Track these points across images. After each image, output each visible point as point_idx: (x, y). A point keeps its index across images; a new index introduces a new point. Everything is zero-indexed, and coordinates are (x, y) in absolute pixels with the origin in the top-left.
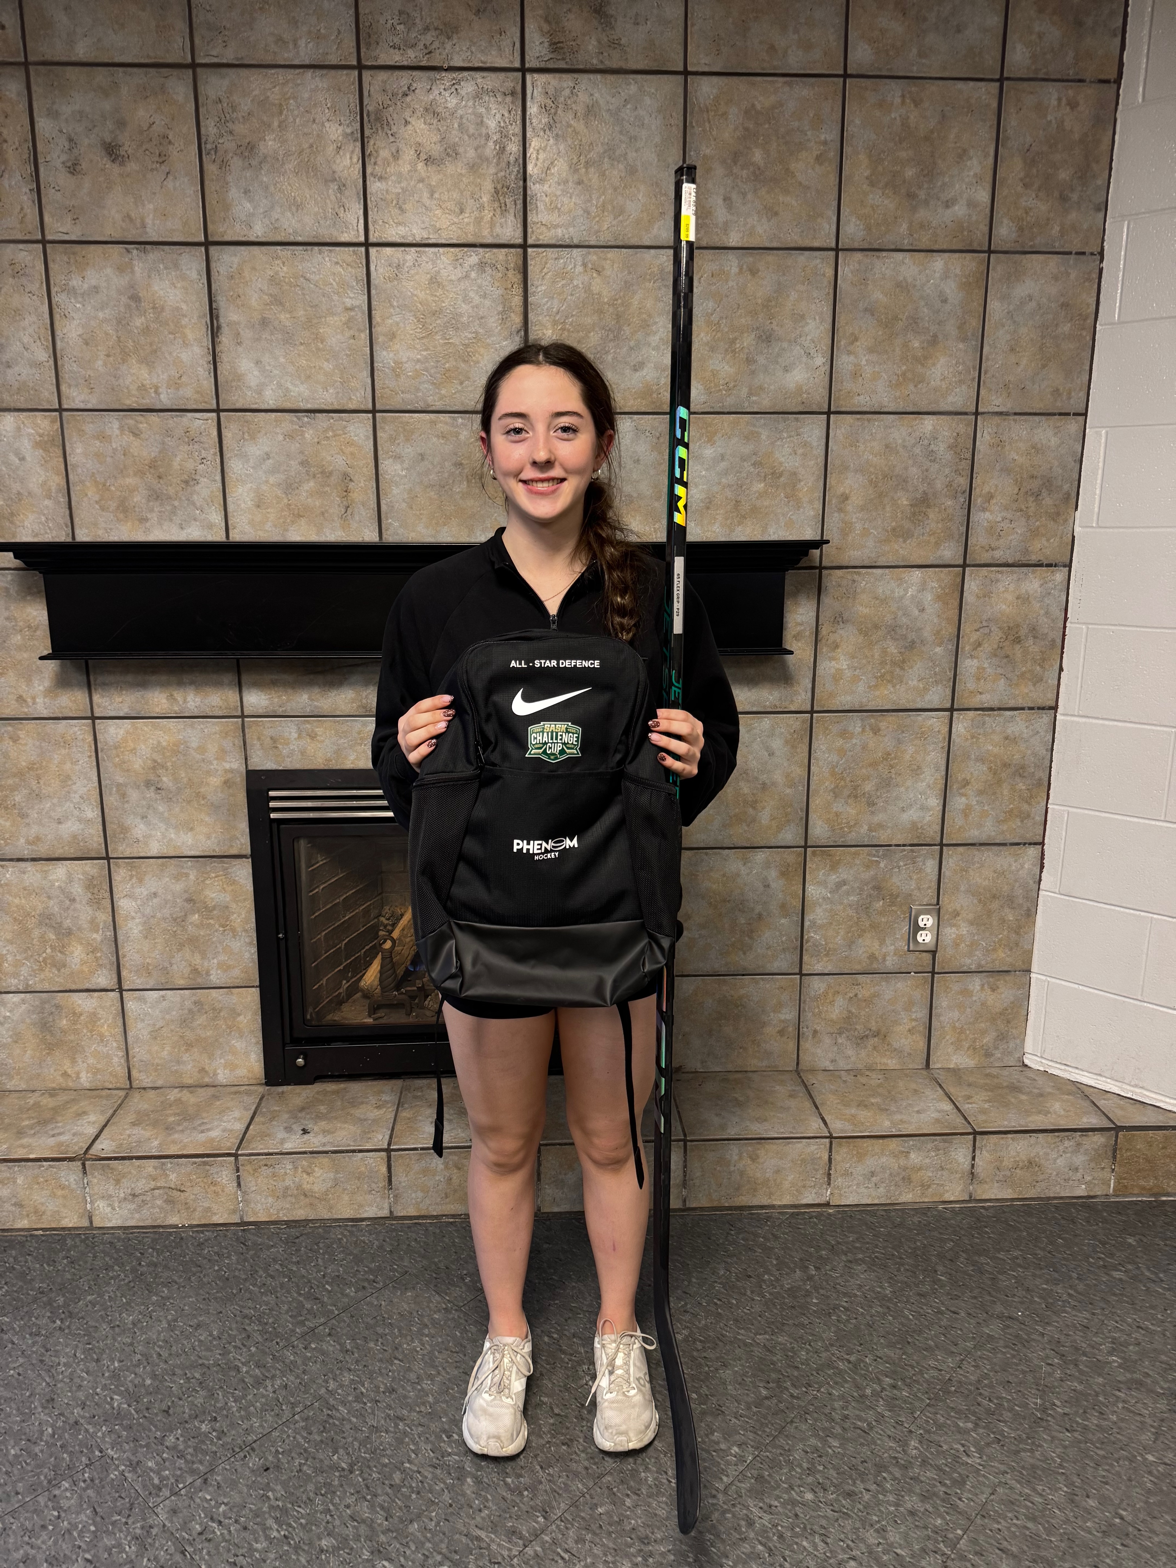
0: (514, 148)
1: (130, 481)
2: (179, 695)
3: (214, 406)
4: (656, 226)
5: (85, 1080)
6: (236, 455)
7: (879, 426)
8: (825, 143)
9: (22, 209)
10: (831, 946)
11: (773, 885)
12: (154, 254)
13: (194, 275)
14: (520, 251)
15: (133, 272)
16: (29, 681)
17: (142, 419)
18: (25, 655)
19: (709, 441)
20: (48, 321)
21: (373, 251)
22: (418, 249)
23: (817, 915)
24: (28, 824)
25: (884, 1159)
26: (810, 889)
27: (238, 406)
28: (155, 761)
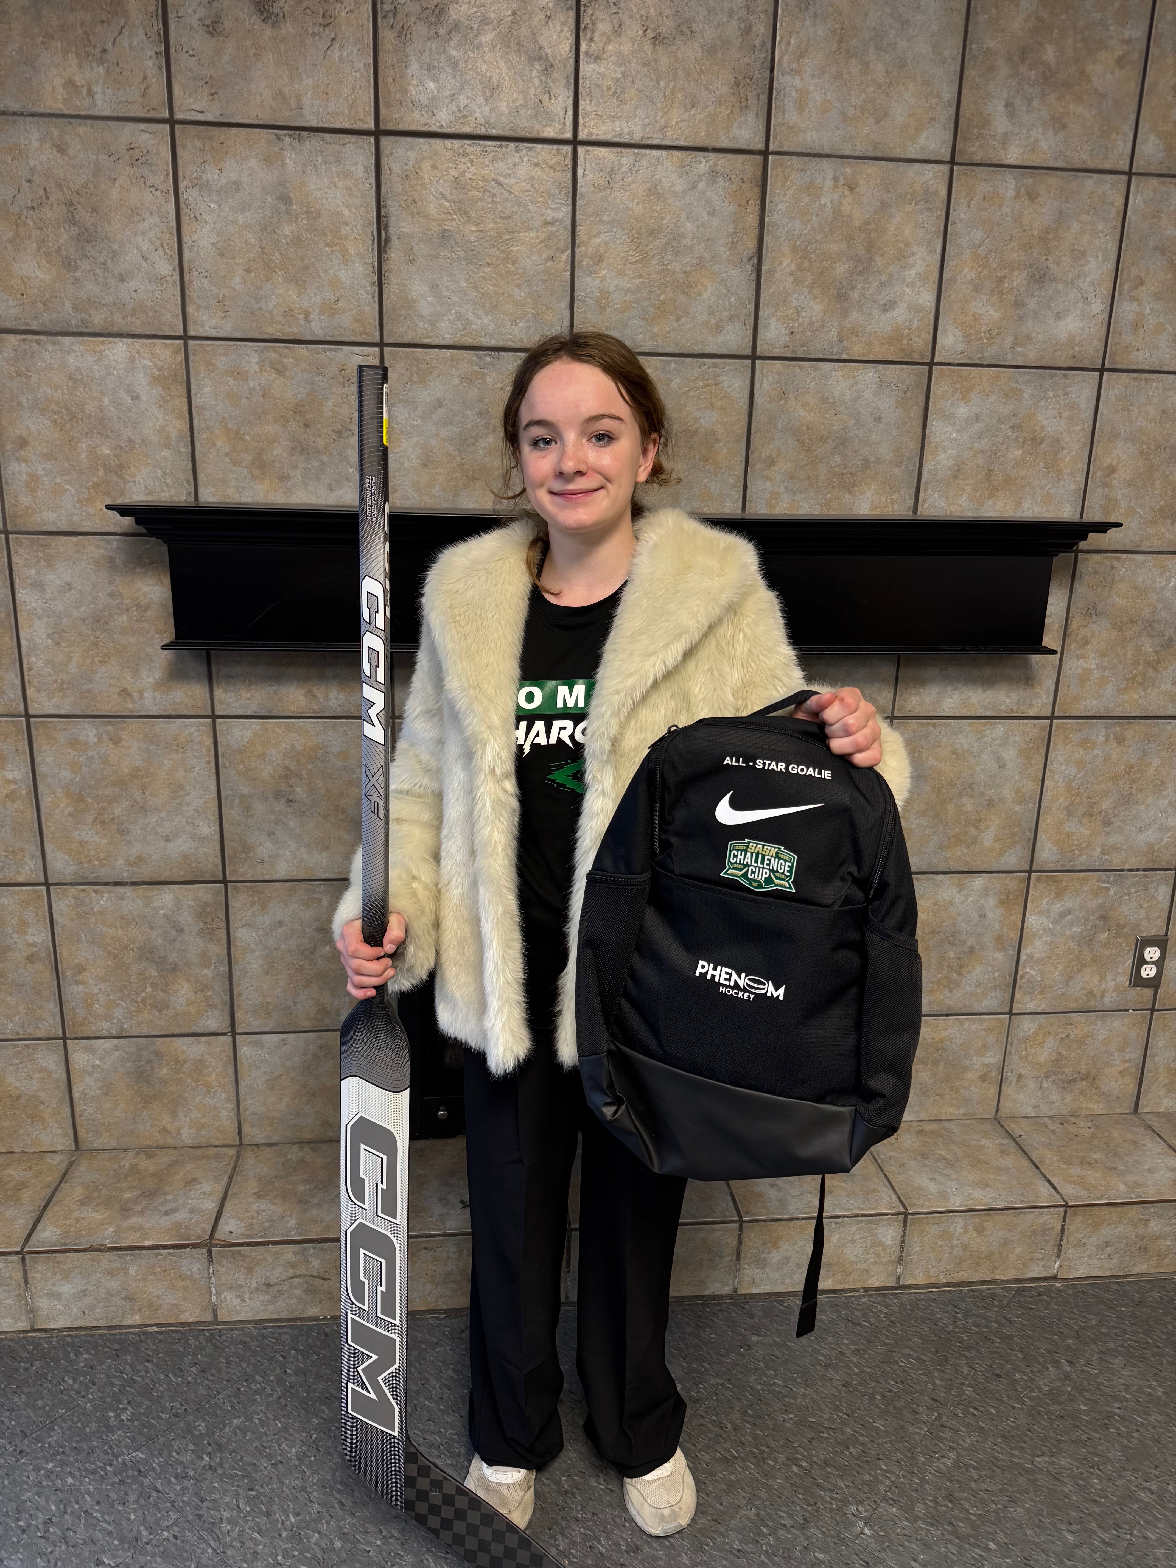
0: (761, 29)
1: (270, 429)
2: (319, 691)
3: (377, 339)
4: (924, 135)
5: (187, 1136)
6: (401, 401)
7: (1157, 388)
8: (1129, 42)
9: (145, 78)
10: (1047, 982)
11: (990, 915)
12: (312, 143)
13: (360, 172)
14: (759, 158)
15: (284, 165)
16: (136, 672)
17: (286, 351)
18: (132, 640)
19: (963, 398)
20: (174, 223)
21: (581, 150)
22: (636, 151)
23: (1034, 948)
24: (129, 842)
25: (1121, 1228)
26: (1031, 919)
27: (406, 339)
28: (287, 768)
